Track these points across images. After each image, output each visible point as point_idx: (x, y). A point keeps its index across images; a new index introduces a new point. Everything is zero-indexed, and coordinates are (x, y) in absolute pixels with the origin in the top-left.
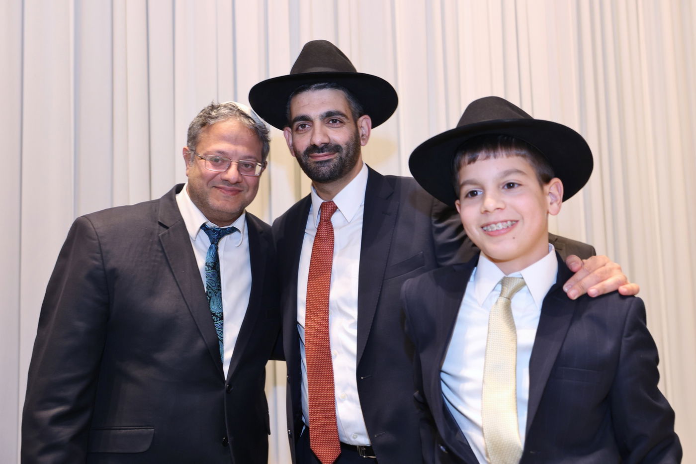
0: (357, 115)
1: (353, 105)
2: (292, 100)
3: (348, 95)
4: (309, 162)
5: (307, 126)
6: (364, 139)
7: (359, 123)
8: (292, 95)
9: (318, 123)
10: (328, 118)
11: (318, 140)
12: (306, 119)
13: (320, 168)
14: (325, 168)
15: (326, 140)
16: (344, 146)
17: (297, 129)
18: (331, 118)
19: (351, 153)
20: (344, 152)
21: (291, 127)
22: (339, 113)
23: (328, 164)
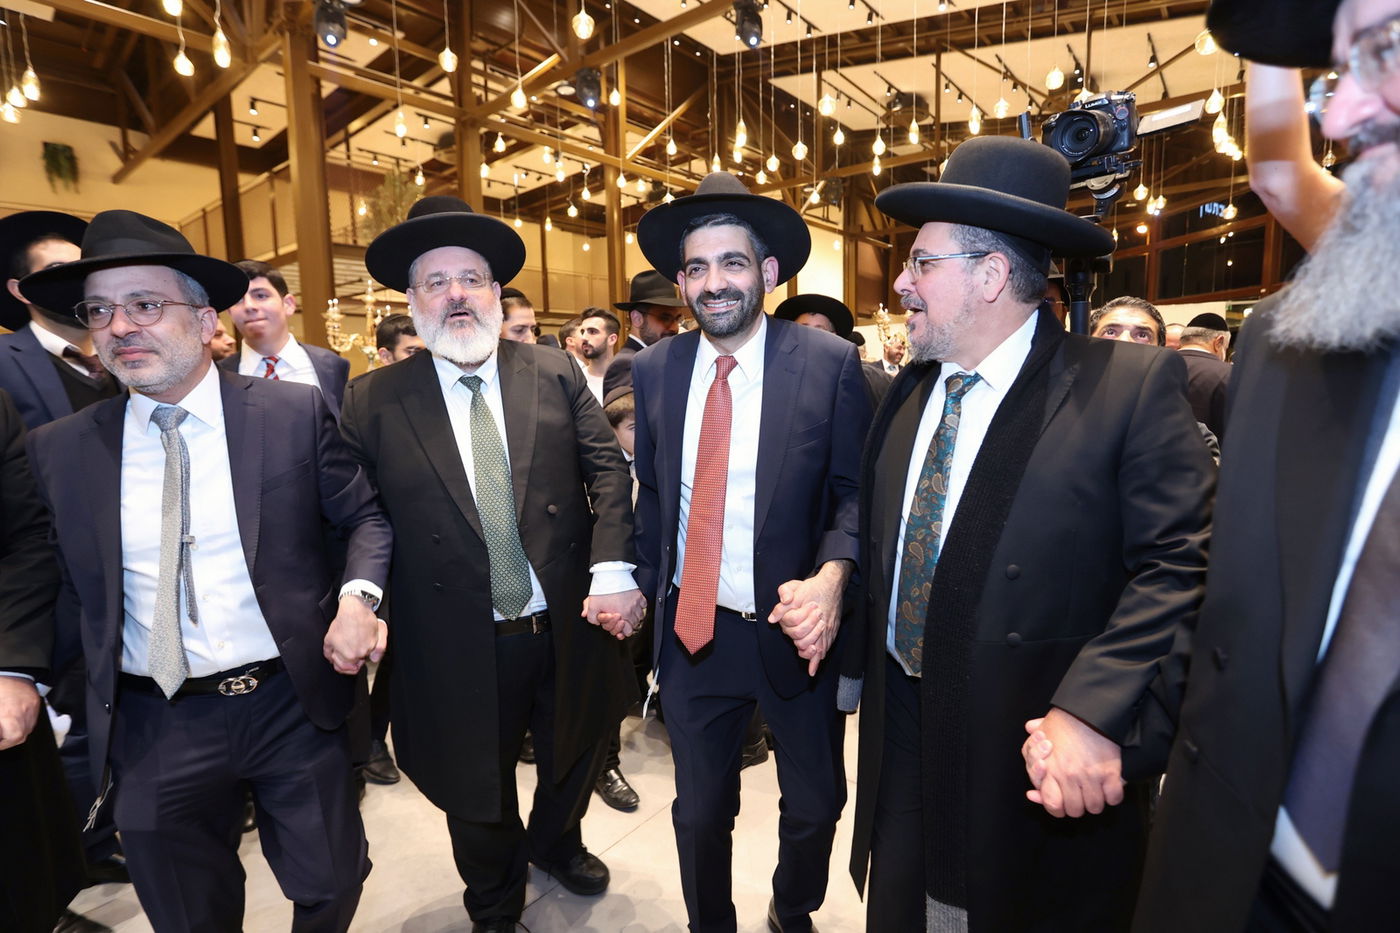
0: (762, 257)
1: (757, 246)
2: (687, 238)
3: (749, 233)
4: (703, 313)
5: (701, 269)
6: (769, 285)
7: (764, 266)
8: (686, 235)
9: (714, 266)
10: (726, 261)
11: (714, 286)
12: (699, 261)
13: (717, 320)
14: (723, 321)
15: (724, 286)
16: (746, 293)
17: (690, 273)
18: (729, 260)
19: (755, 300)
20: (747, 300)
21: (685, 271)
22: (740, 255)
23: (726, 316)
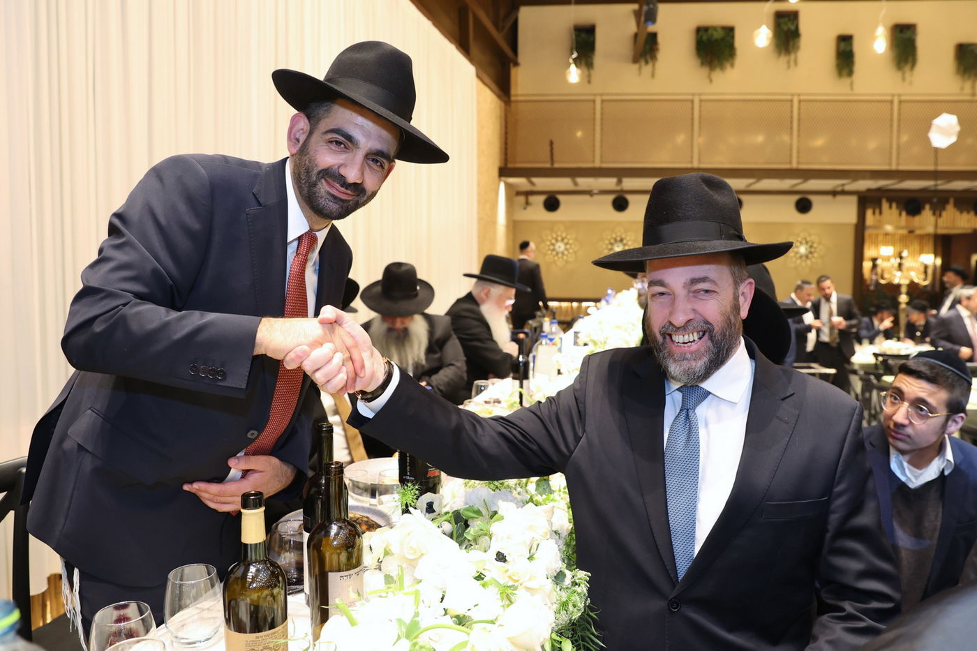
4: (320, 185)
5: (342, 146)
13: (331, 204)
14: (338, 206)
15: (359, 180)
18: (374, 157)
22: (387, 157)
